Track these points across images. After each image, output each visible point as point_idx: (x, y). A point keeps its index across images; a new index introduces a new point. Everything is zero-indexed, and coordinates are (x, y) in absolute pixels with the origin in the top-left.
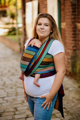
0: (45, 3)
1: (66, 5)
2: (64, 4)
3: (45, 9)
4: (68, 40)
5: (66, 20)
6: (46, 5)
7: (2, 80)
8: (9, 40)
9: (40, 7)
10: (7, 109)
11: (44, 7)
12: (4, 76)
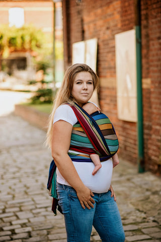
0: (111, 45)
1: (152, 47)
2: (148, 47)
3: (110, 55)
4: (156, 108)
5: (151, 74)
6: (114, 47)
7: (37, 181)
8: (37, 113)
9: (101, 51)
10: (58, 224)
11: (109, 52)
12: (40, 175)
